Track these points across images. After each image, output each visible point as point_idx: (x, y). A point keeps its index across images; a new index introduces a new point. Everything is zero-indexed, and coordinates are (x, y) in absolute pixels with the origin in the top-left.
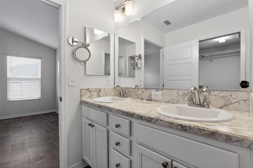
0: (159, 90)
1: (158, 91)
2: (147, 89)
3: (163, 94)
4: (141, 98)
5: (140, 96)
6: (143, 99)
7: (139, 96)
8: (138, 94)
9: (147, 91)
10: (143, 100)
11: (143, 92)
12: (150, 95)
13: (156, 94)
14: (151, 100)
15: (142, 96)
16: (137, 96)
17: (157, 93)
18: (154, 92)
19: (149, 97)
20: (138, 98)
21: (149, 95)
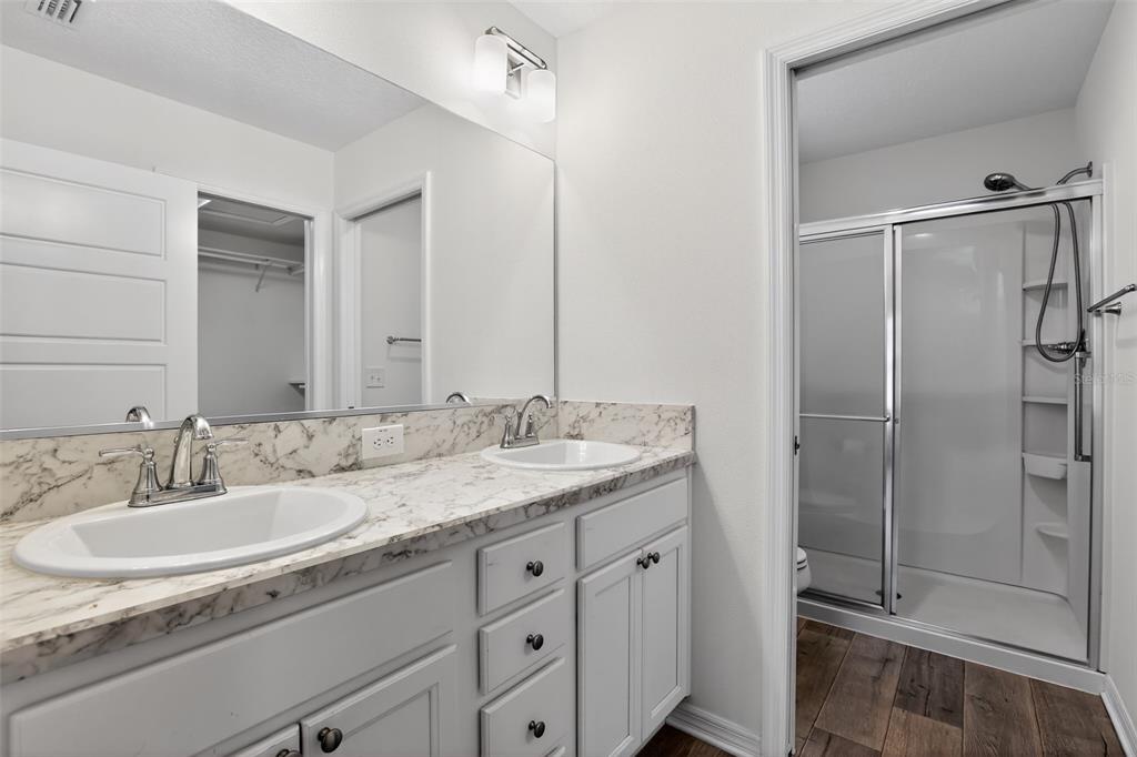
0: (394, 418)
1: (389, 419)
2: (334, 419)
3: (408, 428)
4: (300, 471)
5: (289, 463)
6: (310, 472)
7: (283, 461)
8: (275, 451)
9: (336, 427)
10: (313, 476)
11: (310, 437)
12: (349, 446)
13: (382, 435)
14: (356, 466)
15: (307, 458)
16: (272, 465)
17: (386, 430)
18: (370, 430)
19: (347, 456)
20: (275, 474)
21: (345, 442)
